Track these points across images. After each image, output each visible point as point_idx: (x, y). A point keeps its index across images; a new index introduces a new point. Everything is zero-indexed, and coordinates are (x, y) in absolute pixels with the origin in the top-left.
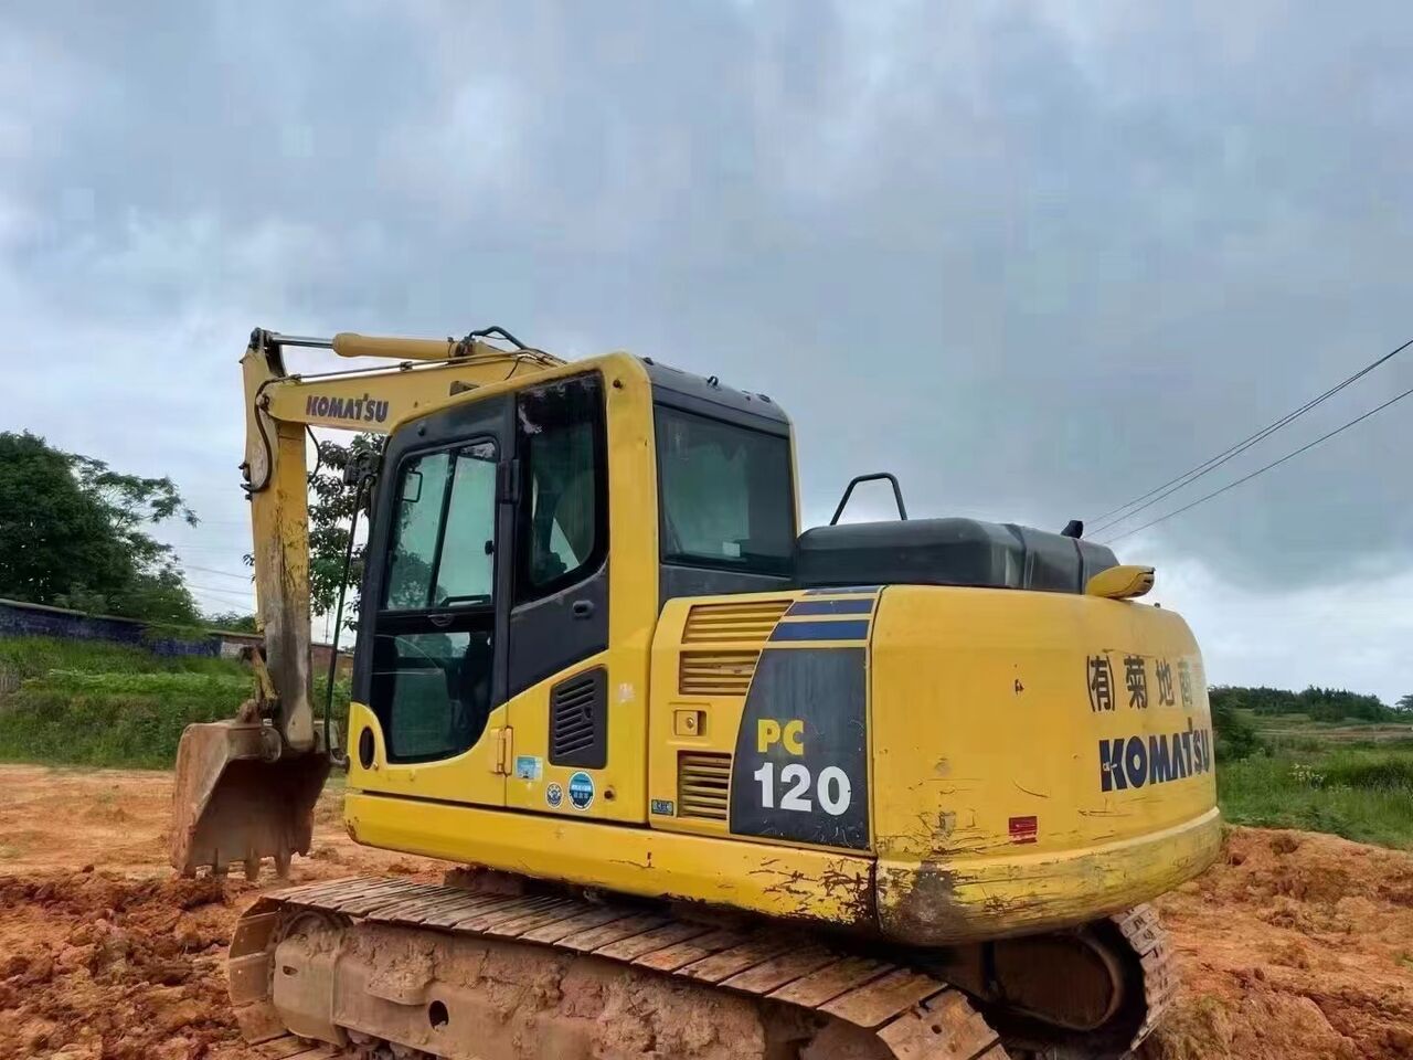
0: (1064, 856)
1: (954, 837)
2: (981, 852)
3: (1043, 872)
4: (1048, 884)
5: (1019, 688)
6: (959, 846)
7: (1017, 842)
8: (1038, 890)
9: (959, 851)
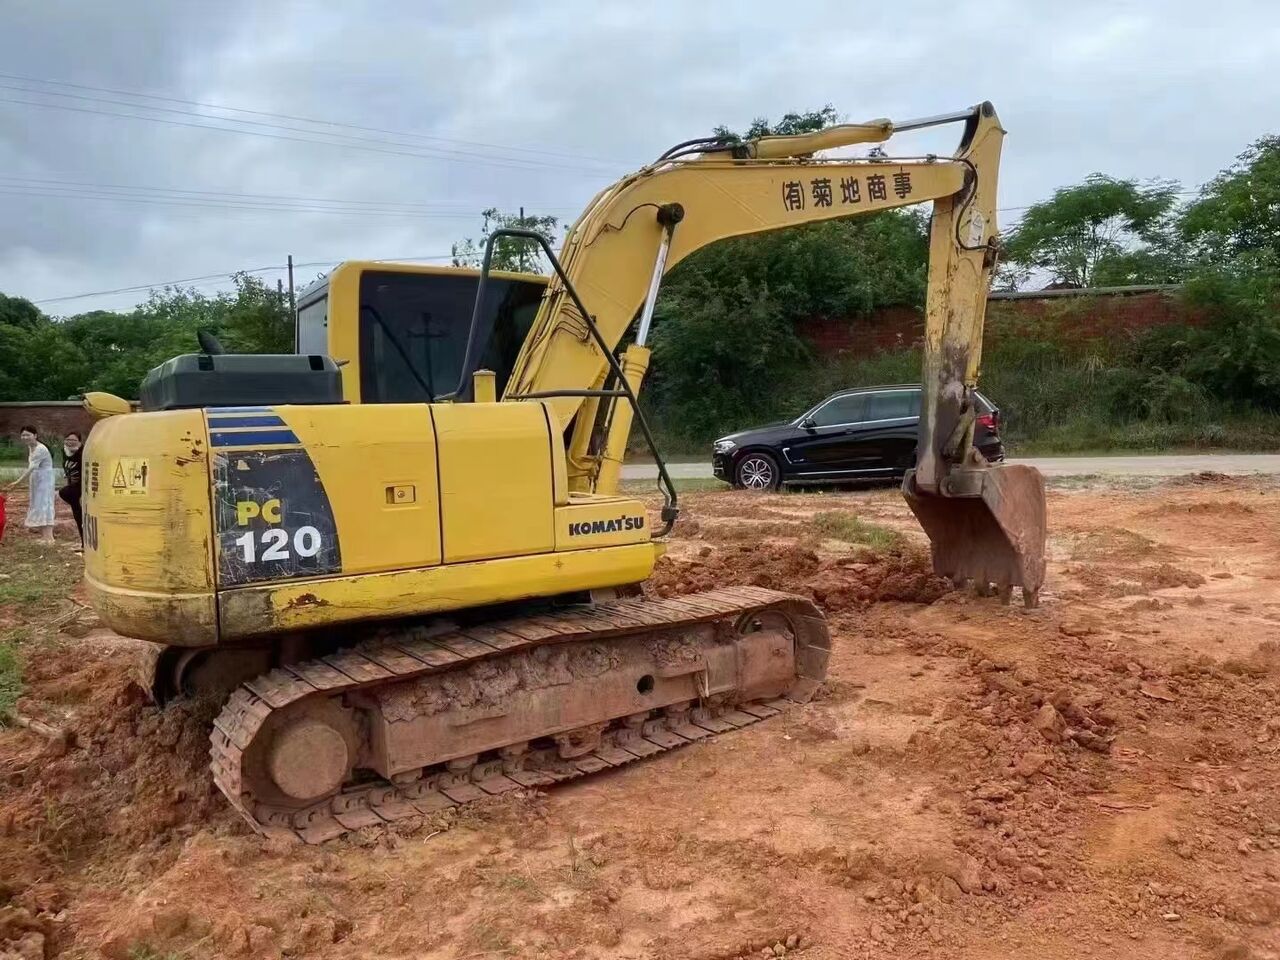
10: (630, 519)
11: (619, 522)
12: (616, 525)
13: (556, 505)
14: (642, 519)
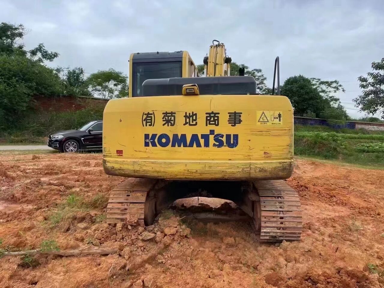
0: (129, 160)
1: (106, 153)
2: (111, 157)
3: (123, 163)
4: (124, 166)
5: (121, 121)
6: (107, 155)
7: (118, 155)
8: (122, 167)
9: (107, 156)
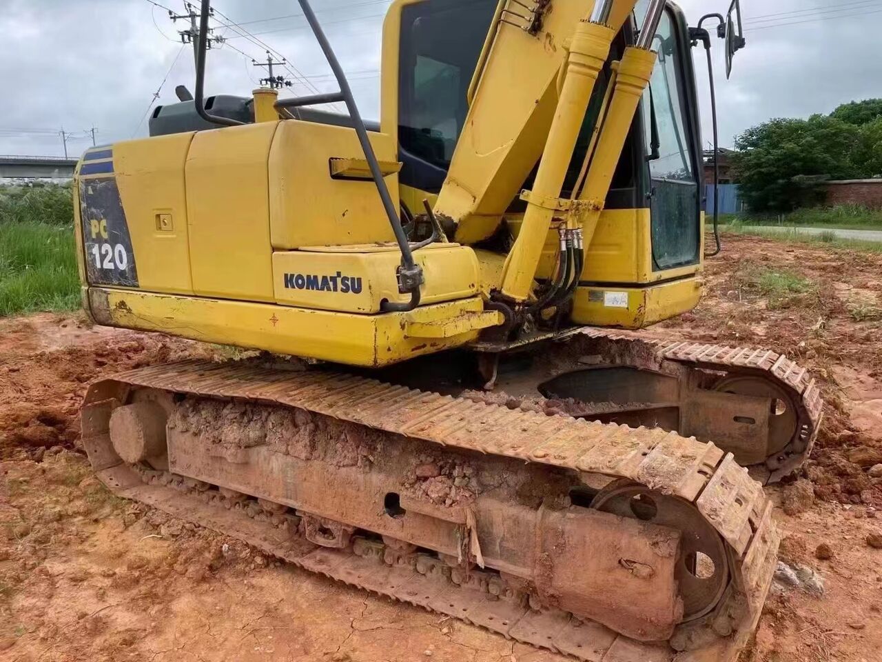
10: (345, 278)
11: (333, 279)
12: (331, 284)
13: (274, 249)
14: (359, 280)
